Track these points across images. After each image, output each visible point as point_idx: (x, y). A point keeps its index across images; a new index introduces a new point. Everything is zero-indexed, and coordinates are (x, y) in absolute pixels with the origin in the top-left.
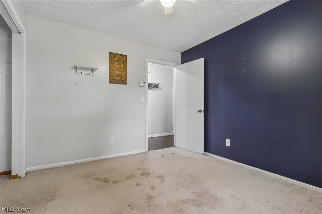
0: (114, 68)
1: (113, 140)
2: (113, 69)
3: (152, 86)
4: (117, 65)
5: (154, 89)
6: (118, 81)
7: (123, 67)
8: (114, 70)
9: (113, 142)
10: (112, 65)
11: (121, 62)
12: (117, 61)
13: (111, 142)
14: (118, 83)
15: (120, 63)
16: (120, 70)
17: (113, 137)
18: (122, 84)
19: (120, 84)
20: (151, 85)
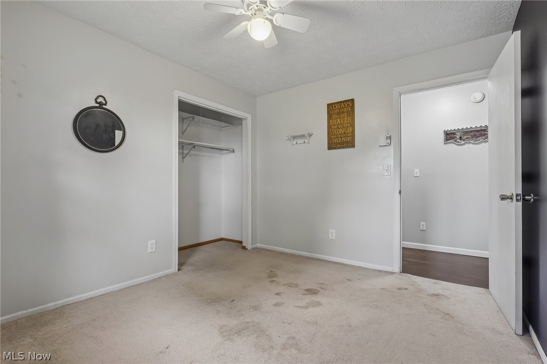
0: (335, 125)
1: (334, 235)
2: (332, 127)
3: (458, 135)
4: (338, 120)
5: (464, 140)
6: (340, 144)
7: (347, 120)
8: (334, 129)
9: (334, 238)
10: (331, 121)
11: (343, 113)
12: (338, 114)
13: (331, 238)
14: (340, 148)
15: (342, 116)
16: (343, 126)
17: (334, 231)
18: (347, 147)
19: (344, 148)
20: (454, 134)
